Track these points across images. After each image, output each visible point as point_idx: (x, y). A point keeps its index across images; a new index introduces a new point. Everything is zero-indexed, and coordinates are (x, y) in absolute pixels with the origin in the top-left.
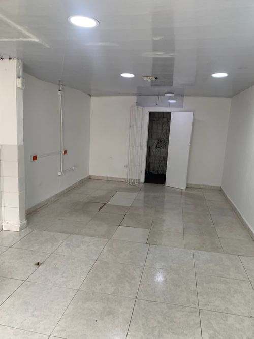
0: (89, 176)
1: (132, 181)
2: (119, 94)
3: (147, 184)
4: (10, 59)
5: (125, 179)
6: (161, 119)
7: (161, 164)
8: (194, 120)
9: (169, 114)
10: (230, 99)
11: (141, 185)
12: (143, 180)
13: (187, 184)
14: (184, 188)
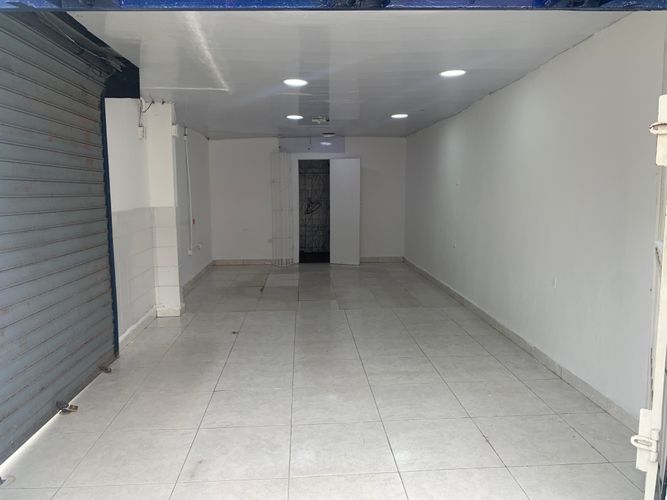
0: (214, 261)
1: (284, 261)
2: (255, 136)
3: (303, 264)
4: (163, 103)
5: (270, 261)
6: (310, 171)
7: (316, 237)
8: (362, 169)
9: (326, 163)
10: (405, 140)
11: (297, 266)
12: (297, 259)
13: (361, 258)
14: (358, 263)
